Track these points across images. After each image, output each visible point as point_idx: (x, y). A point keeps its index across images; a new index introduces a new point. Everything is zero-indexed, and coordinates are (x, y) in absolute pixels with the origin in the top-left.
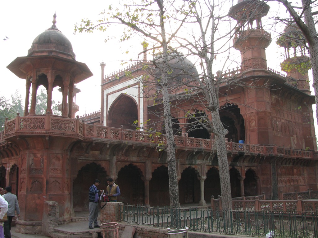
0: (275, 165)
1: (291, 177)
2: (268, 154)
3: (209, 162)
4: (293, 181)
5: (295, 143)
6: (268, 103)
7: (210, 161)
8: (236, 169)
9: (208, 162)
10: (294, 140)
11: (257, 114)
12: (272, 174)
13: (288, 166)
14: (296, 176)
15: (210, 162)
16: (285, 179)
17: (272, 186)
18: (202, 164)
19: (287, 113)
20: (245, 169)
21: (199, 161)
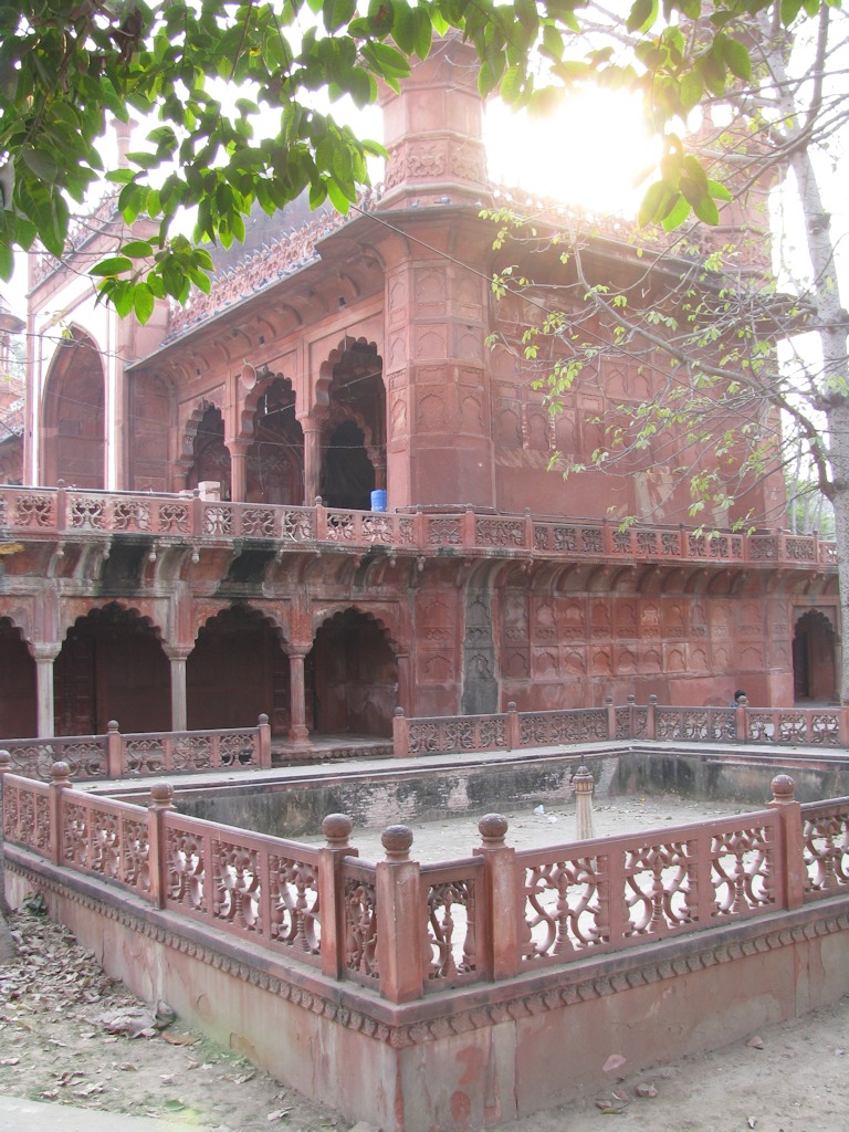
0: (492, 592)
1: (618, 641)
2: (436, 547)
3: (80, 583)
4: (635, 658)
5: (665, 499)
6: (469, 327)
7: (90, 581)
8: (260, 612)
9: (76, 586)
10: (652, 487)
11: (413, 379)
12: (464, 631)
13: (601, 595)
14: (657, 639)
15: (85, 584)
16: (581, 651)
17: (462, 684)
18: (36, 594)
19: (620, 369)
20: (320, 613)
21: (22, 579)
